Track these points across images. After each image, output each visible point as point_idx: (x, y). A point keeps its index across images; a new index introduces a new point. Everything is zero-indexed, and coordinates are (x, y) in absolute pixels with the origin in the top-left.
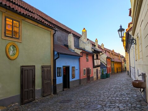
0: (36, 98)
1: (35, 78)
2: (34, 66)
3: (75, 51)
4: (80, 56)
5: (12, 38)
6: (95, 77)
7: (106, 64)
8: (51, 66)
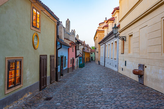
0: (47, 85)
1: (47, 67)
2: (47, 55)
3: (65, 42)
4: (69, 47)
5: (36, 28)
6: (76, 66)
7: (82, 54)
8: (54, 55)
